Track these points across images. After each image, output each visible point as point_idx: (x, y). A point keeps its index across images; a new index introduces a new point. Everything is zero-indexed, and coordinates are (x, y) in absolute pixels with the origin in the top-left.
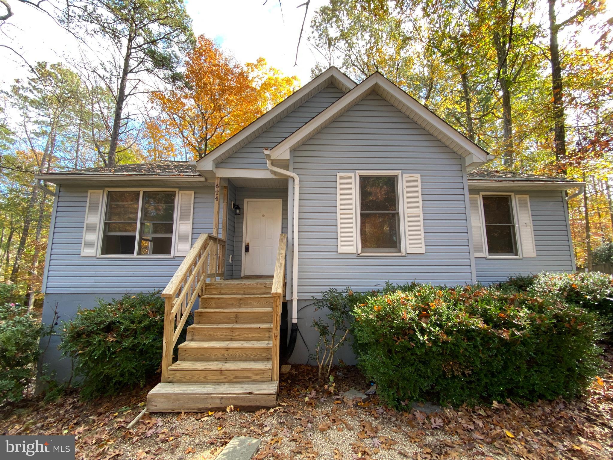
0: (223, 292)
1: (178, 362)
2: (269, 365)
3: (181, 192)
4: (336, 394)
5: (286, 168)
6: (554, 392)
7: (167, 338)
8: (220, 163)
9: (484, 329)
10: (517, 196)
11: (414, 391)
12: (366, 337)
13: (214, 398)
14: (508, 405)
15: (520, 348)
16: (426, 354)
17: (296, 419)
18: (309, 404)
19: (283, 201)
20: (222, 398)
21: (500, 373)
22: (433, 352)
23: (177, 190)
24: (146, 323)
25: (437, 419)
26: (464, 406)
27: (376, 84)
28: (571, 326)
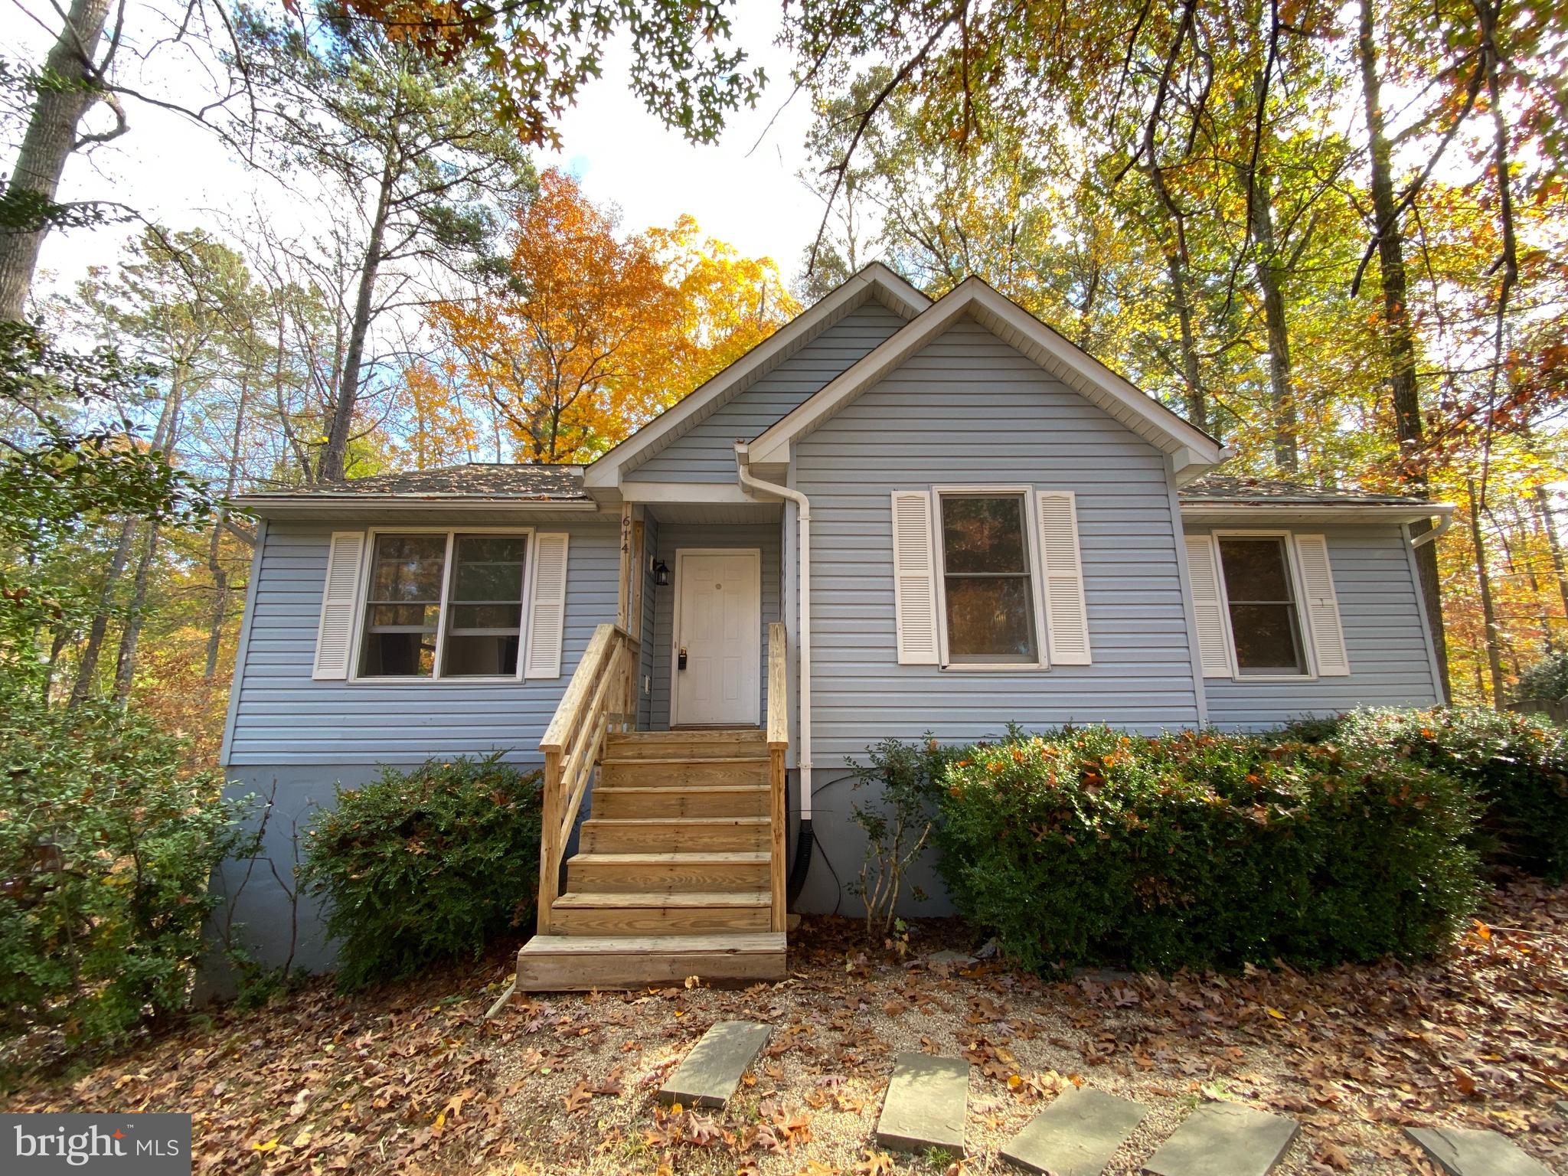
0: (646, 751)
1: (568, 895)
2: (765, 899)
3: (540, 535)
4: (909, 957)
5: (782, 480)
6: (1374, 943)
7: (549, 841)
8: (632, 472)
9: (1215, 805)
10: (1298, 537)
11: (1077, 940)
12: (975, 829)
13: (659, 961)
14: (1277, 970)
15: (1289, 842)
16: (1099, 859)
17: (834, 999)
18: (858, 974)
19: (762, 553)
20: (674, 961)
21: (1256, 899)
22: (1114, 854)
23: (530, 531)
24: (491, 815)
25: (1125, 991)
26: (1182, 972)
27: (973, 301)
28: (1400, 801)
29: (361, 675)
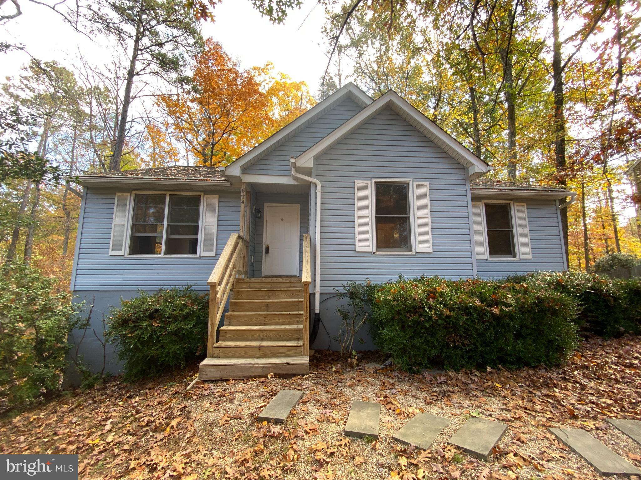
0: (252, 286)
1: (220, 342)
2: (301, 343)
3: (206, 196)
4: (358, 365)
5: (309, 174)
6: (537, 360)
7: (212, 321)
8: (246, 169)
9: (479, 306)
10: (516, 204)
11: (423, 358)
12: (385, 315)
13: (257, 367)
14: (499, 369)
15: (507, 321)
16: (433, 327)
17: (328, 381)
18: (337, 372)
19: (301, 206)
20: (263, 367)
21: (493, 343)
22: (439, 325)
23: (202, 194)
24: (187, 311)
25: (441, 377)
26: (463, 370)
27: (391, 101)
28: (550, 306)
29: (130, 254)
